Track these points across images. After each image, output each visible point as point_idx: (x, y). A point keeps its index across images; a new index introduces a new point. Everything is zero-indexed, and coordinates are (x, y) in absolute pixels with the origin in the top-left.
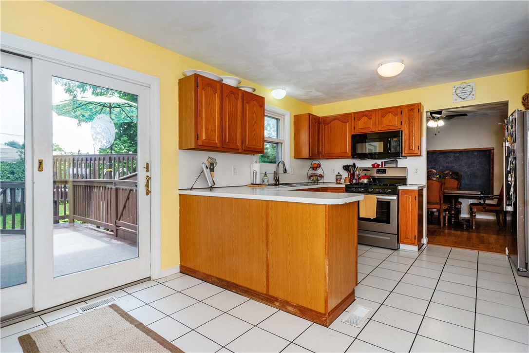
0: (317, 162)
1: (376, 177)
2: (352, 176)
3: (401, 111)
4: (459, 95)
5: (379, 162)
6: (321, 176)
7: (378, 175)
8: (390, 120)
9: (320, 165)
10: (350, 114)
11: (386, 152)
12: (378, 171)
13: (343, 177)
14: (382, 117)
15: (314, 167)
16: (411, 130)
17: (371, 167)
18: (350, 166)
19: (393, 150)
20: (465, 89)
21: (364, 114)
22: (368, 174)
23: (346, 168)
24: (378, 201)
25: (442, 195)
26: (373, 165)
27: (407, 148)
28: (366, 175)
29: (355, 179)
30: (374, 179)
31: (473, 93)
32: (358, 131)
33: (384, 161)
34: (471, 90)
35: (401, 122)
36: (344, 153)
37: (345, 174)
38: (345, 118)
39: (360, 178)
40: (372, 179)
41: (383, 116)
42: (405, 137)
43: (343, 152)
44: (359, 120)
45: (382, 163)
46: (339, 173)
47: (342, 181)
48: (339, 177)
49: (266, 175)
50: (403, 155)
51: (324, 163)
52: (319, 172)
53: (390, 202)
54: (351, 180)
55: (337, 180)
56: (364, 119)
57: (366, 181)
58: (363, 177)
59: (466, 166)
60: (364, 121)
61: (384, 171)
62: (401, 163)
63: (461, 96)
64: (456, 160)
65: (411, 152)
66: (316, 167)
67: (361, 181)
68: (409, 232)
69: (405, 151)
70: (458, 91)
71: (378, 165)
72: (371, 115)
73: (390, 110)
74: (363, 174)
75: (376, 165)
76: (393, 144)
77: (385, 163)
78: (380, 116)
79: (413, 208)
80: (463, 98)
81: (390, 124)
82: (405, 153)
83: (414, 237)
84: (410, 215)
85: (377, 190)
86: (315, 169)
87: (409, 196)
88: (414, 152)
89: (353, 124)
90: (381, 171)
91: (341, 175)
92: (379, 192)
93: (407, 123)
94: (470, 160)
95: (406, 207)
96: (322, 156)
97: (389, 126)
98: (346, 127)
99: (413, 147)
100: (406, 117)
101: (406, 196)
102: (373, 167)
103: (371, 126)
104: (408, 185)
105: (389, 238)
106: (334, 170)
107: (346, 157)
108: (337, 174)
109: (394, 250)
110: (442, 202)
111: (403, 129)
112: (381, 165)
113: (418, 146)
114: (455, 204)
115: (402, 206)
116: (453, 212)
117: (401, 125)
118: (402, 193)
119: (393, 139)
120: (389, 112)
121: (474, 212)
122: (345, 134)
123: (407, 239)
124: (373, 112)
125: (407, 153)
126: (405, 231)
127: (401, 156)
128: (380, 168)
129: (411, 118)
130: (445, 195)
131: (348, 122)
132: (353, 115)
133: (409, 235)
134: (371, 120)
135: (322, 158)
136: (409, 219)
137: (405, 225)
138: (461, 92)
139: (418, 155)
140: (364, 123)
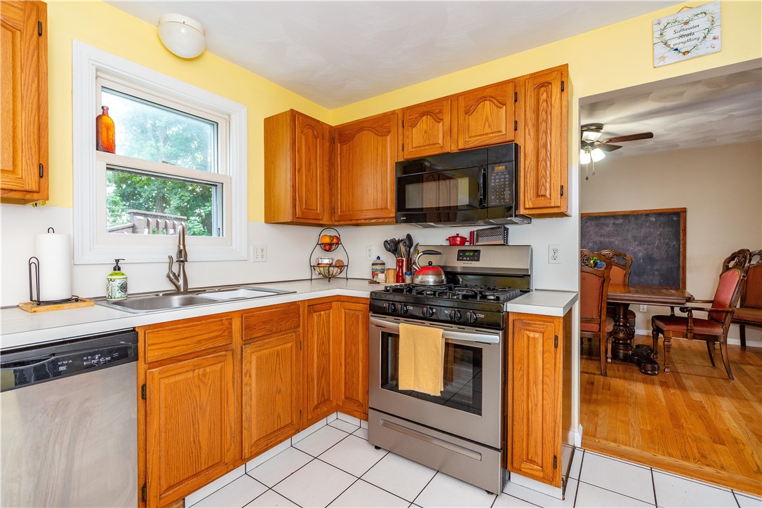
1: (459, 270)
2: (405, 264)
3: (516, 94)
4: (671, 43)
5: (465, 231)
6: (341, 266)
7: (461, 264)
8: (487, 119)
9: (338, 239)
10: (393, 113)
11: (476, 204)
12: (462, 255)
13: (386, 268)
14: (466, 114)
15: (326, 244)
16: (543, 141)
17: (447, 243)
18: (399, 241)
19: (493, 200)
20: (691, 24)
21: (425, 109)
22: (435, 260)
23: (393, 247)
25: (604, 305)
26: (452, 241)
27: (530, 193)
28: (430, 263)
29: (410, 273)
30: (450, 274)
31: (715, 32)
32: (411, 153)
33: (475, 228)
34: (708, 25)
35: (516, 122)
36: (382, 209)
37: (390, 261)
38: (380, 125)
39: (417, 273)
40: (447, 274)
41: (469, 111)
42: (525, 163)
43: (379, 207)
44: (413, 126)
45: (472, 233)
46: (378, 258)
47: (381, 277)
48: (379, 267)
49: (117, 268)
50: (522, 211)
51: (346, 234)
52: (337, 255)
53: (480, 350)
54: (399, 277)
55: (374, 274)
56: (425, 122)
57: (431, 279)
58: (424, 270)
59: (635, 241)
60: (425, 127)
61: (476, 255)
62: (518, 233)
63: (679, 47)
64: (616, 230)
65: (542, 202)
66: (331, 245)
67: (419, 280)
68: (536, 442)
69: (527, 200)
70: (669, 34)
71: (463, 240)
72: (441, 112)
73: (488, 92)
75: (458, 240)
76: (495, 182)
77: (477, 235)
78: (462, 111)
79: (547, 372)
80: (683, 50)
81: (489, 131)
82: (527, 206)
83: (551, 460)
84: (540, 392)
85: (446, 312)
86: (327, 247)
87: (537, 335)
88: (549, 205)
89: (400, 138)
90: (467, 254)
91: (384, 264)
92: (451, 317)
93: (530, 124)
94: (643, 230)
95: (528, 367)
96: (336, 219)
97: (483, 135)
98: (384, 147)
99: (546, 190)
100: (528, 109)
101: (528, 333)
102: (451, 245)
103: (441, 138)
104: (534, 293)
105: (478, 457)
106: (370, 250)
107: (387, 220)
108: (374, 259)
109: (492, 493)
110: (603, 317)
111: (520, 142)
112: (468, 239)
113: (562, 187)
114: (625, 317)
115: (516, 361)
116: (621, 335)
117: (516, 129)
118: (518, 324)
119: (493, 169)
120: (484, 99)
121: (667, 339)
122: (384, 162)
123: (532, 462)
124: (445, 103)
125: (531, 206)
126: (525, 439)
127: (516, 216)
128: (467, 246)
129: (541, 108)
130: (609, 304)
131: (390, 132)
132: (400, 116)
133: (536, 454)
134: (441, 124)
135: (337, 223)
136: (536, 405)
137: (525, 421)
138: (678, 35)
139: (562, 210)
140: (425, 132)
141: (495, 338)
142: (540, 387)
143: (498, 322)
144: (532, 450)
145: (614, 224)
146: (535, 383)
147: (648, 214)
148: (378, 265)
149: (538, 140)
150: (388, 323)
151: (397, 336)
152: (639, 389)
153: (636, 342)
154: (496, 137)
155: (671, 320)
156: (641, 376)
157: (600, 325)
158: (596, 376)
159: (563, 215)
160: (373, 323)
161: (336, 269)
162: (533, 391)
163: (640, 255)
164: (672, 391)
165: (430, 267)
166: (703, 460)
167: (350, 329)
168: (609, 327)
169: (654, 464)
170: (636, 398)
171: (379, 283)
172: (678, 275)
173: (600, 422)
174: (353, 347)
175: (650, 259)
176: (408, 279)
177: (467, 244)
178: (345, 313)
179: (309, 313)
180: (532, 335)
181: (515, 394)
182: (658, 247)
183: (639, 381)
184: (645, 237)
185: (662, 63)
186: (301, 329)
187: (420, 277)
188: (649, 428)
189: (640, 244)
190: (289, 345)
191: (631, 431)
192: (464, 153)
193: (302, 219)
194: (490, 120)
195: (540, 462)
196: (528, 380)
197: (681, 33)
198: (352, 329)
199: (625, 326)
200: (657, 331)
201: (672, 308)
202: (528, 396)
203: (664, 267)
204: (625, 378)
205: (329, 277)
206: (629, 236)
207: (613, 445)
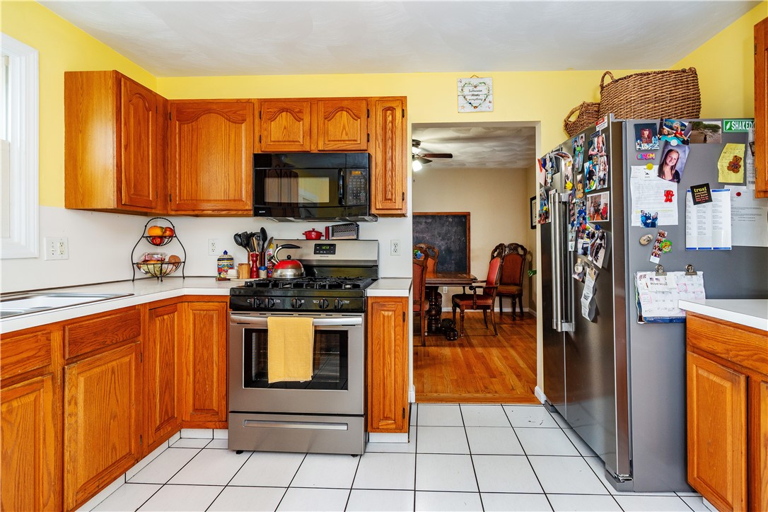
0: (163, 223)
1: (315, 263)
2: (259, 259)
3: (368, 110)
4: (468, 98)
5: (320, 227)
6: (176, 262)
7: (318, 257)
8: (344, 128)
9: (172, 231)
10: (248, 101)
11: (336, 204)
12: (319, 249)
13: (236, 263)
14: (325, 119)
15: (154, 237)
16: (389, 155)
17: (304, 237)
18: (252, 235)
19: (350, 201)
20: (478, 89)
21: (285, 105)
22: (295, 254)
23: (244, 240)
24: (316, 332)
25: (423, 288)
26: (308, 235)
27: (380, 197)
28: (289, 257)
29: (266, 268)
30: (309, 268)
32: (270, 146)
33: (330, 224)
34: (487, 92)
35: (368, 135)
36: (235, 200)
37: (241, 256)
38: (234, 111)
39: (275, 267)
40: (304, 266)
41: (328, 117)
42: (377, 171)
43: (232, 197)
44: (272, 119)
45: (327, 228)
46: (226, 253)
47: (232, 273)
48: (225, 263)
50: (373, 211)
51: (182, 225)
52: (169, 250)
53: (346, 332)
54: (253, 272)
55: (220, 270)
56: (284, 119)
57: (289, 273)
58: (283, 264)
59: (439, 237)
60: (284, 123)
61: (331, 249)
62: (368, 229)
63: (472, 102)
65: (389, 205)
66: (162, 238)
67: (278, 274)
68: (390, 401)
69: (378, 204)
70: (466, 91)
71: (319, 235)
72: (300, 112)
73: (345, 104)
74: (283, 255)
75: (314, 235)
76: (352, 185)
77: (333, 230)
78: (322, 115)
79: (398, 342)
80: (474, 105)
81: (344, 137)
82: (378, 207)
83: (401, 412)
84: (393, 359)
85: (315, 302)
86: (158, 241)
87: (390, 313)
88: (394, 208)
89: (257, 129)
90: (324, 248)
91: (232, 259)
92: (321, 307)
93: (380, 139)
94: (445, 228)
95: (384, 340)
96: (173, 208)
97: (341, 141)
98: (238, 135)
99: (392, 195)
100: (378, 126)
101: (383, 312)
102: (307, 239)
103: (302, 137)
104: (380, 281)
105: (345, 428)
106: (213, 244)
107: (240, 213)
108: (221, 254)
109: (357, 455)
110: (423, 299)
111: (372, 151)
112: (324, 234)
113: (403, 194)
114: (436, 299)
115: (374, 338)
116: (434, 312)
117: (368, 141)
118: (375, 306)
119: (351, 173)
120: (342, 109)
121: (462, 311)
122: (237, 151)
123: (387, 418)
124: (305, 104)
125: (381, 207)
126: (382, 401)
127: (370, 215)
128: (323, 241)
129: (388, 128)
130: (427, 288)
131: (244, 120)
132: (256, 106)
133: (391, 411)
134: (301, 122)
135: (173, 213)
136: (390, 371)
137: (382, 386)
138: (471, 93)
139: (403, 212)
140: (285, 128)
141: (358, 320)
142: (393, 355)
143: (360, 306)
144: (387, 409)
145: (426, 222)
146: (390, 354)
147: (448, 215)
148: (226, 261)
149: (386, 153)
150: (253, 319)
151: (266, 331)
152: (447, 351)
153: (443, 317)
154: (352, 144)
155: (464, 297)
156: (447, 342)
157: (421, 305)
158: (419, 348)
159: (403, 215)
160: (234, 321)
161: (171, 266)
162: (388, 360)
163: (443, 248)
164: (466, 349)
165: (288, 262)
166: (486, 390)
167: (201, 332)
168: (427, 307)
169: (461, 401)
170: (446, 359)
171: (229, 280)
172: (466, 264)
173: (425, 381)
174: (205, 351)
175: (449, 251)
176: (263, 274)
177: (322, 238)
178: (194, 314)
179: (151, 318)
180: (386, 313)
181: (374, 366)
182: (453, 242)
183: (446, 346)
184: (446, 234)
185: (462, 111)
186: (141, 338)
187: (279, 271)
188: (455, 378)
189: (443, 239)
190: (126, 359)
191: (445, 383)
192: (323, 154)
193: (129, 205)
194: (347, 129)
195: (393, 417)
196: (384, 351)
197: (473, 93)
198: (204, 332)
199: (435, 304)
200: (455, 305)
201: (464, 287)
202: (384, 365)
203: (458, 257)
204: (437, 346)
205: (161, 276)
206: (436, 233)
207: (435, 395)
